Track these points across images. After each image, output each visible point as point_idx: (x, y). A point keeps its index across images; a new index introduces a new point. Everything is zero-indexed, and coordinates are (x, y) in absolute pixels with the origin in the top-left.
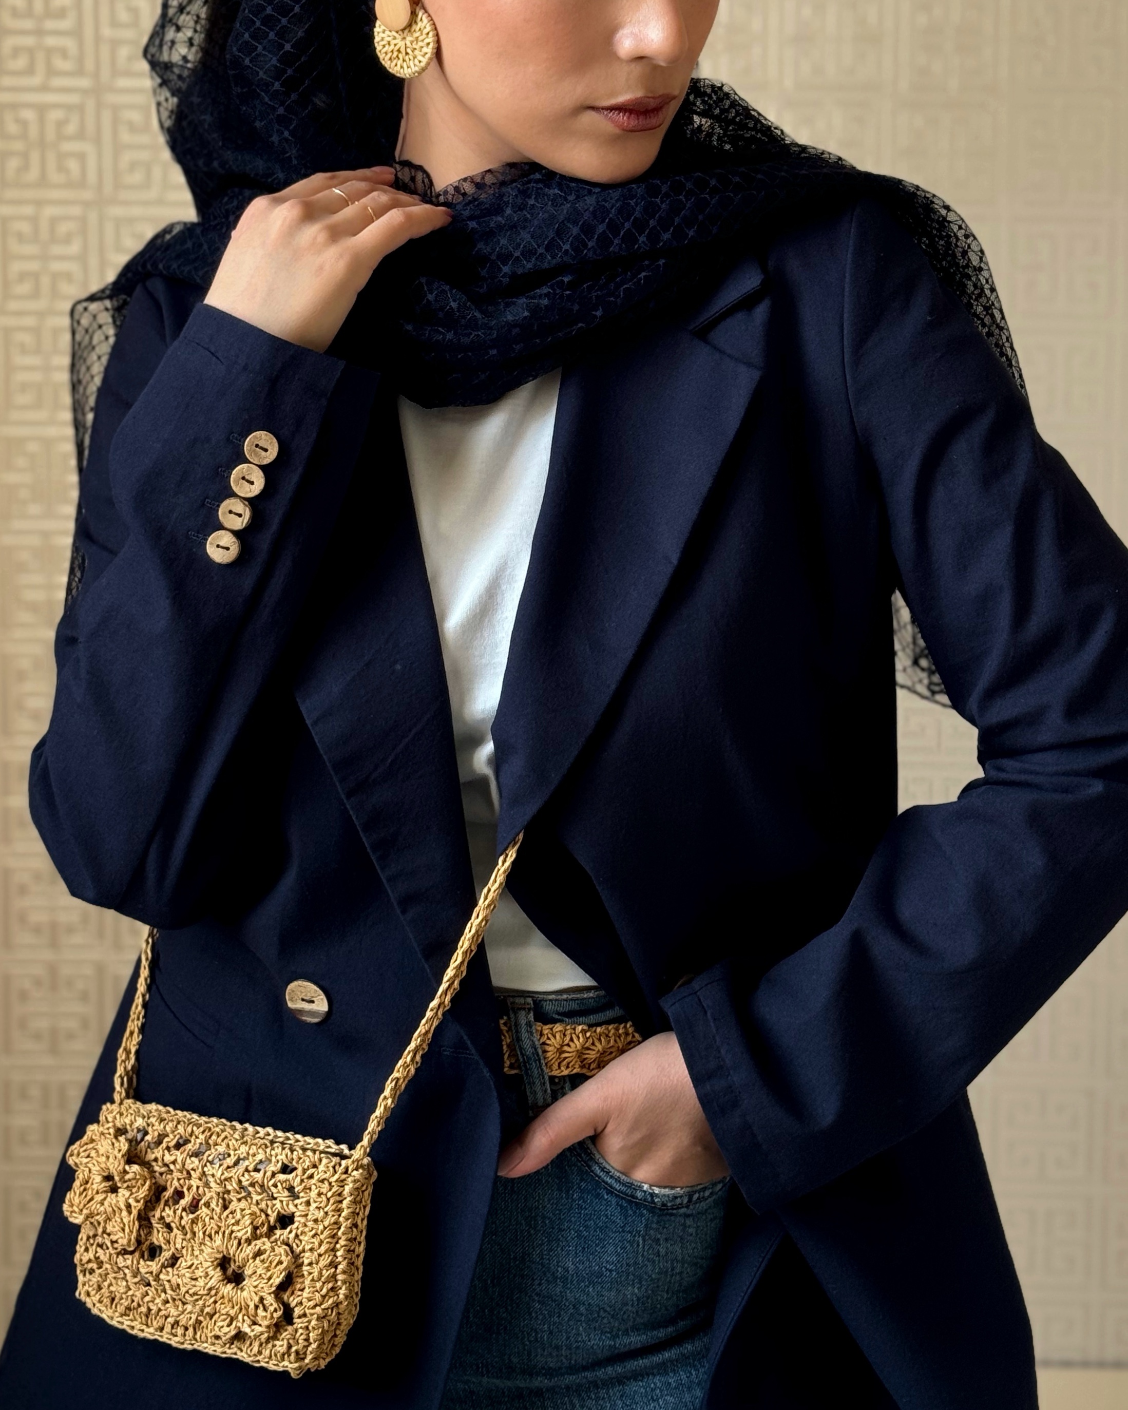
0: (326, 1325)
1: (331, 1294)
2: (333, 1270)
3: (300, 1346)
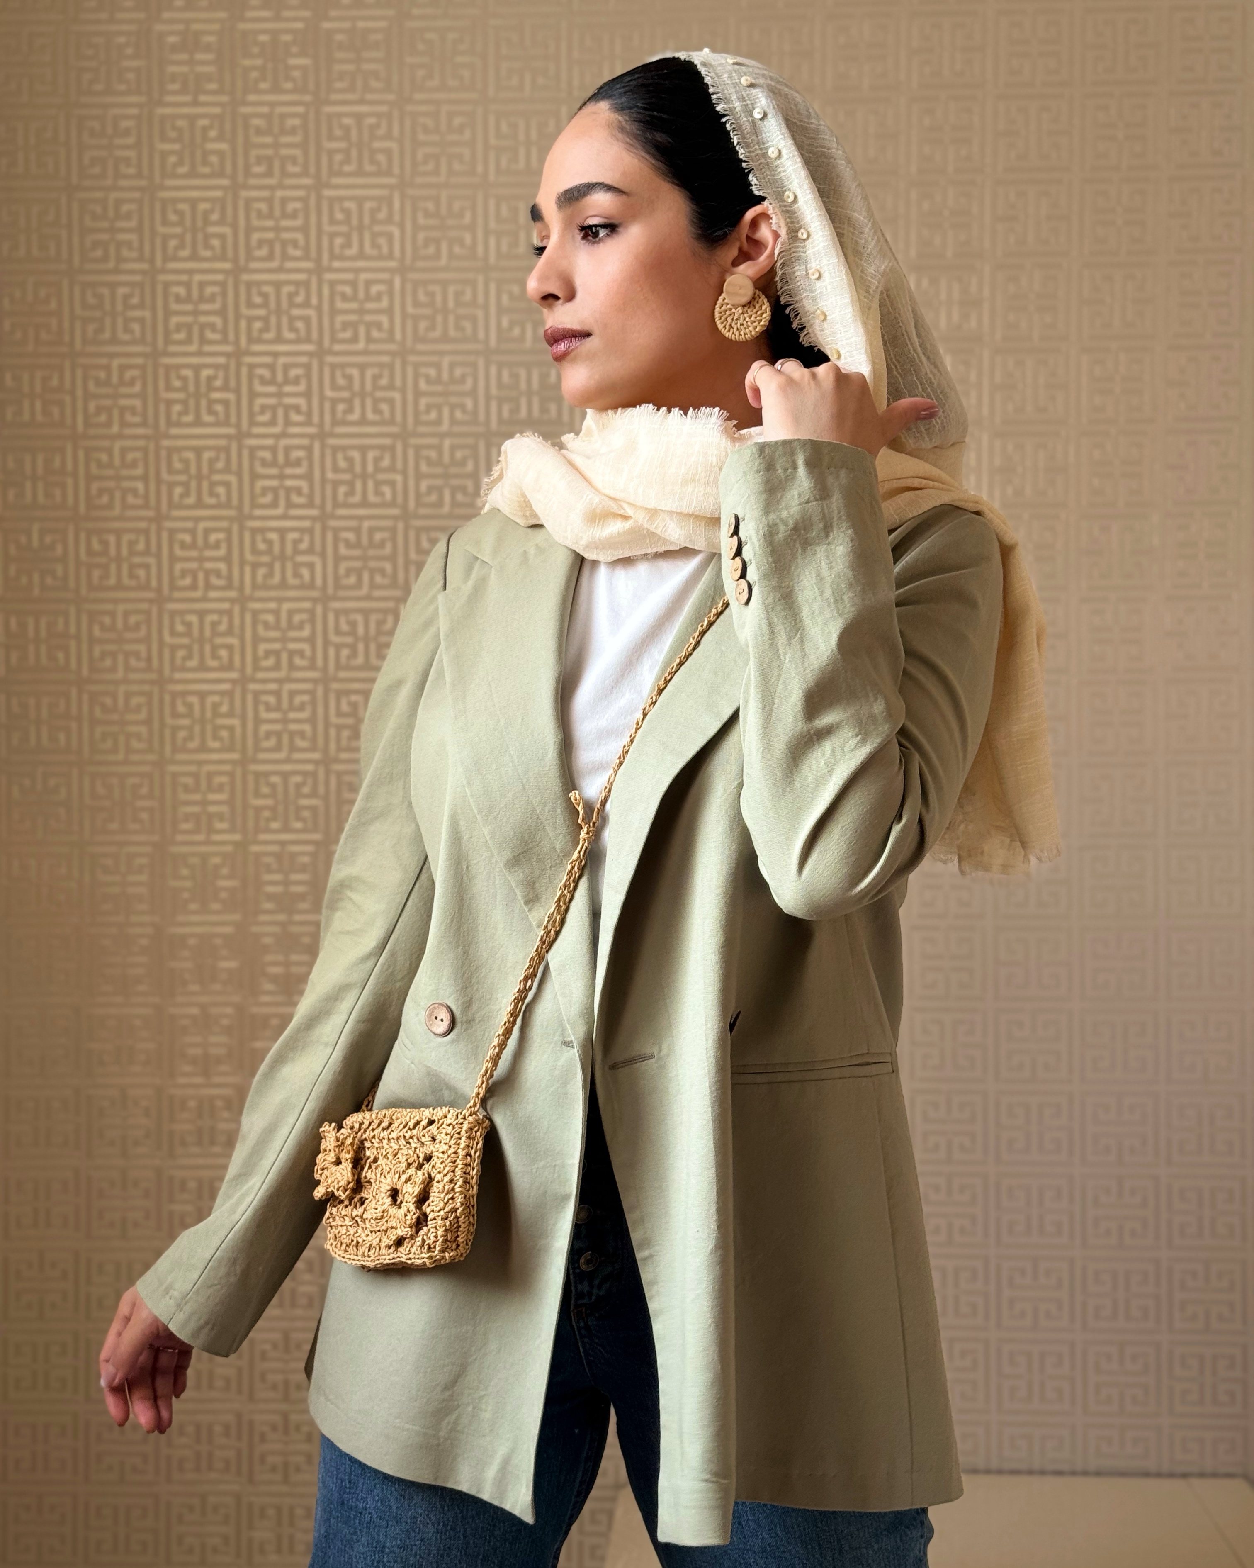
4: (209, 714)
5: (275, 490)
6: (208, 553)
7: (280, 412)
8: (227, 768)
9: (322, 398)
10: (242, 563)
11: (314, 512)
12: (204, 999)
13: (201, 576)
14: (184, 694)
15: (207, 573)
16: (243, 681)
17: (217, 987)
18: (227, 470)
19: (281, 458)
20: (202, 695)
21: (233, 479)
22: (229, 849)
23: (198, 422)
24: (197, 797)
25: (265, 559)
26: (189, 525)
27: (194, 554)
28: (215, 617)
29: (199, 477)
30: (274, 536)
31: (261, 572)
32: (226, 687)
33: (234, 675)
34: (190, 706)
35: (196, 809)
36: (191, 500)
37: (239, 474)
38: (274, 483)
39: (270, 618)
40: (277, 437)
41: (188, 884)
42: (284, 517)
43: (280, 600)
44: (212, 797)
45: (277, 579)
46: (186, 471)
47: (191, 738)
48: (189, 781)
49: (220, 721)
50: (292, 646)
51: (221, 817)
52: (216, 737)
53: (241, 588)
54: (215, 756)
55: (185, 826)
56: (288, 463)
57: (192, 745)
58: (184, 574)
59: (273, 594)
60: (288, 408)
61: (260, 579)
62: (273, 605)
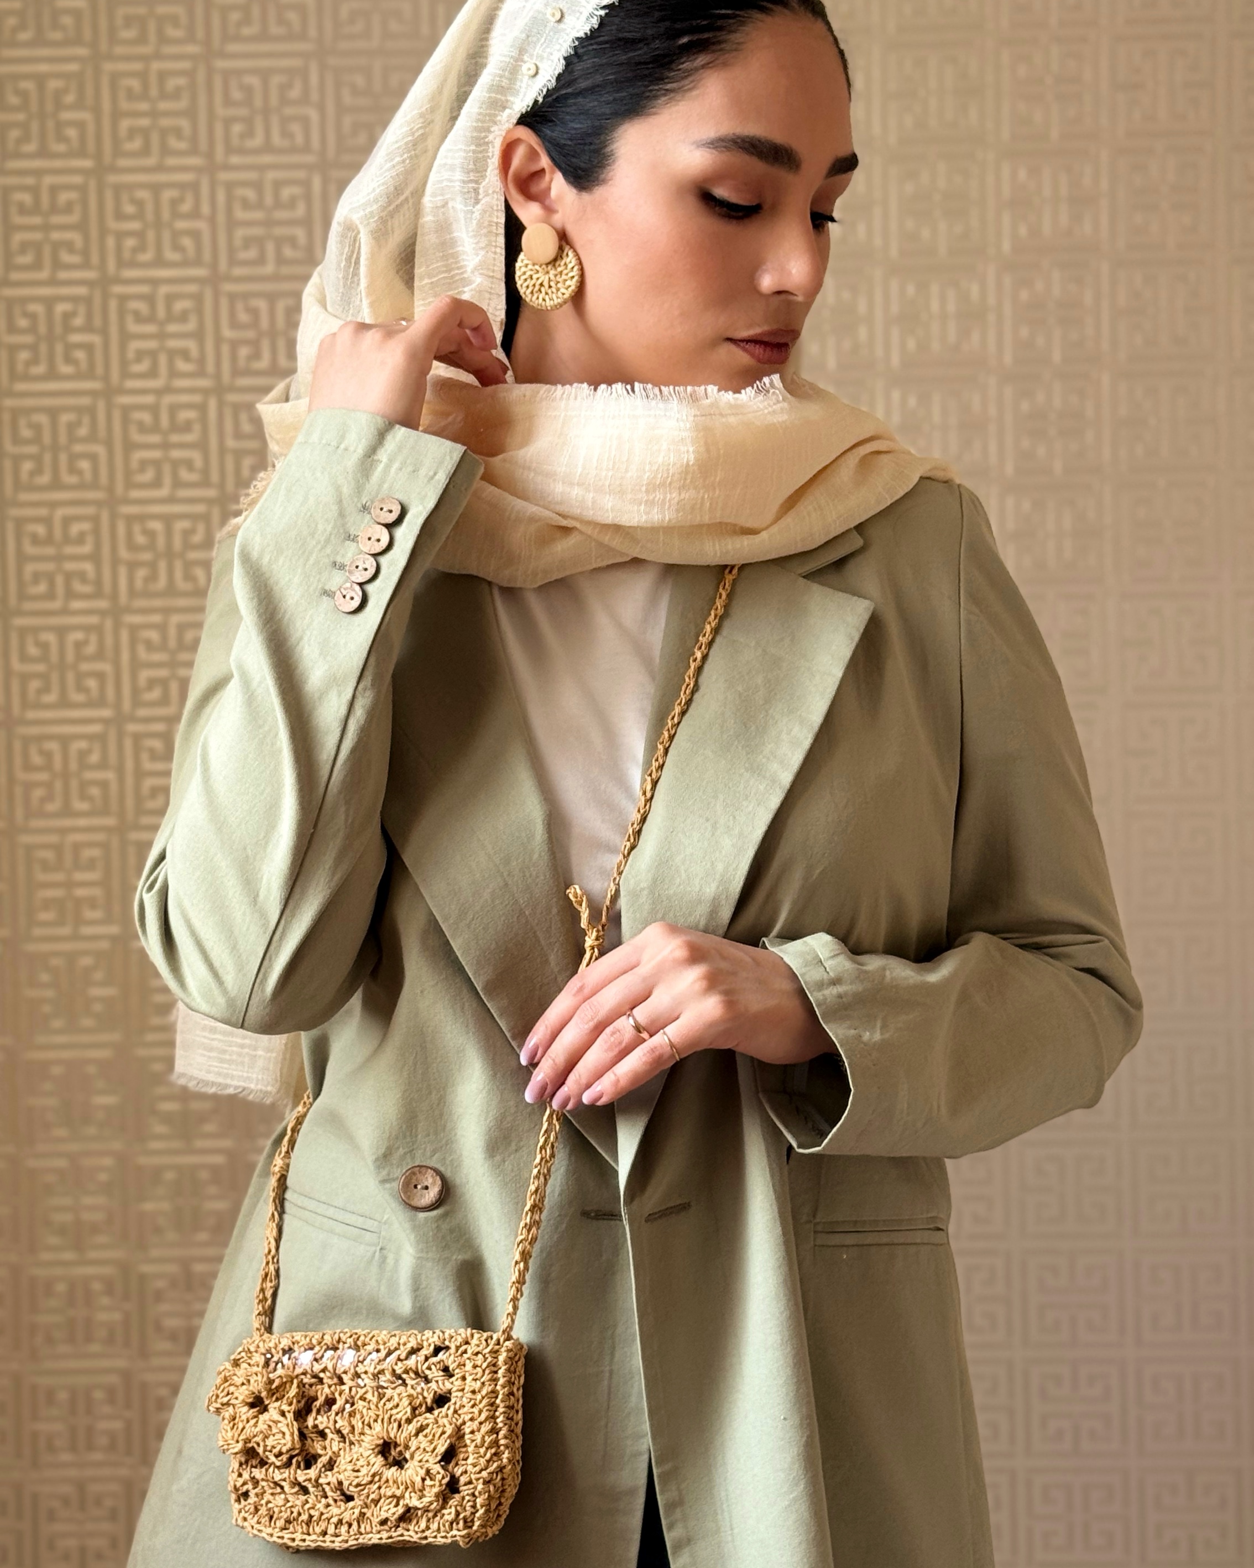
0: (492, 1488)
1: (495, 1458)
2: (495, 1435)
3: (468, 1513)
4: (73, 766)
5: (157, 464)
6: (69, 550)
7: (163, 360)
8: (100, 837)
9: (218, 340)
10: (115, 562)
11: (211, 493)
12: (73, 1147)
13: (59, 580)
14: (40, 739)
15: (69, 577)
16: (119, 720)
17: (91, 1131)
18: (92, 437)
19: (165, 421)
20: (65, 741)
21: (100, 450)
22: (104, 945)
23: (52, 375)
24: (59, 877)
25: (146, 556)
26: (43, 512)
27: (50, 551)
28: (79, 636)
29: (55, 448)
30: (157, 526)
31: (141, 573)
32: (96, 728)
33: (106, 713)
34: (48, 755)
35: (58, 893)
36: (45, 479)
37: (109, 444)
38: (156, 454)
39: (154, 636)
40: (159, 392)
41: (50, 993)
42: (171, 500)
43: (167, 611)
44: (79, 876)
45: (162, 583)
46: (37, 439)
47: (49, 797)
48: (49, 855)
49: (89, 775)
51: (92, 903)
52: (83, 797)
53: (114, 596)
54: (82, 822)
55: (44, 916)
56: (175, 427)
57: (51, 807)
58: (37, 577)
59: (158, 603)
60: (172, 354)
61: (139, 584)
62: (156, 618)
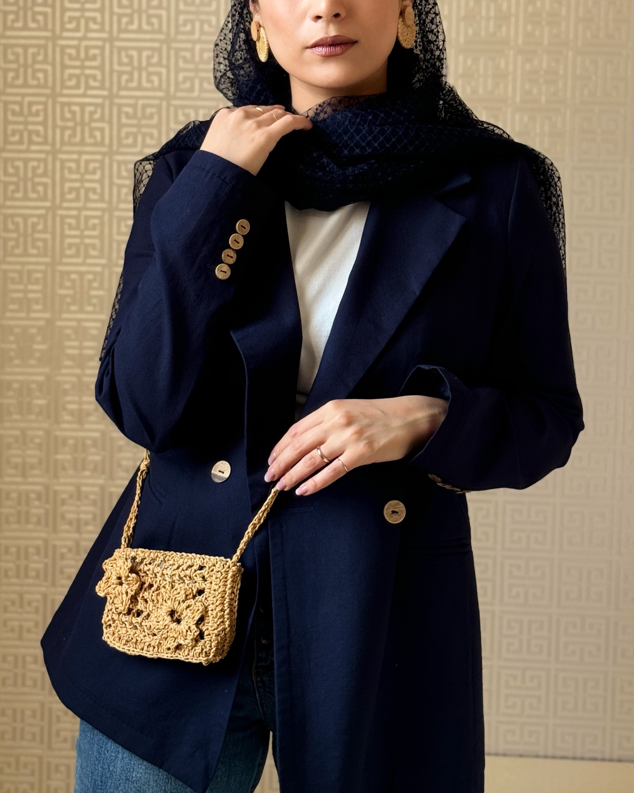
0: (219, 638)
1: (222, 624)
2: (223, 613)
3: (207, 649)
4: (29, 231)
5: (78, 77)
6: (31, 119)
7: (83, 22)
8: (42, 268)
9: (112, 13)
10: (55, 126)
11: (105, 93)
12: (22, 425)
13: (26, 134)
14: (13, 216)
15: (30, 133)
16: (53, 208)
17: (33, 417)
18: (45, 61)
19: (82, 54)
20: (25, 217)
21: (49, 68)
22: (42, 323)
23: (25, 28)
24: (21, 287)
25: (70, 124)
26: (19, 99)
27: (21, 119)
28: (35, 164)
29: (26, 66)
30: (76, 108)
31: (68, 133)
32: (42, 212)
33: (48, 204)
34: (17, 224)
35: (20, 295)
36: (20, 81)
37: (53, 65)
38: (77, 71)
39: (73, 165)
40: (80, 39)
41: (14, 346)
42: (84, 95)
43: (80, 153)
44: (30, 287)
45: (78, 139)
46: (17, 61)
47: (17, 246)
48: (15, 275)
49: (37, 236)
50: (88, 185)
51: (37, 302)
52: (34, 247)
53: (54, 144)
54: (33, 260)
55: (12, 307)
56: (88, 58)
57: (17, 251)
58: (14, 132)
59: (75, 149)
60: (88, 20)
61: (66, 138)
62: (75, 156)
